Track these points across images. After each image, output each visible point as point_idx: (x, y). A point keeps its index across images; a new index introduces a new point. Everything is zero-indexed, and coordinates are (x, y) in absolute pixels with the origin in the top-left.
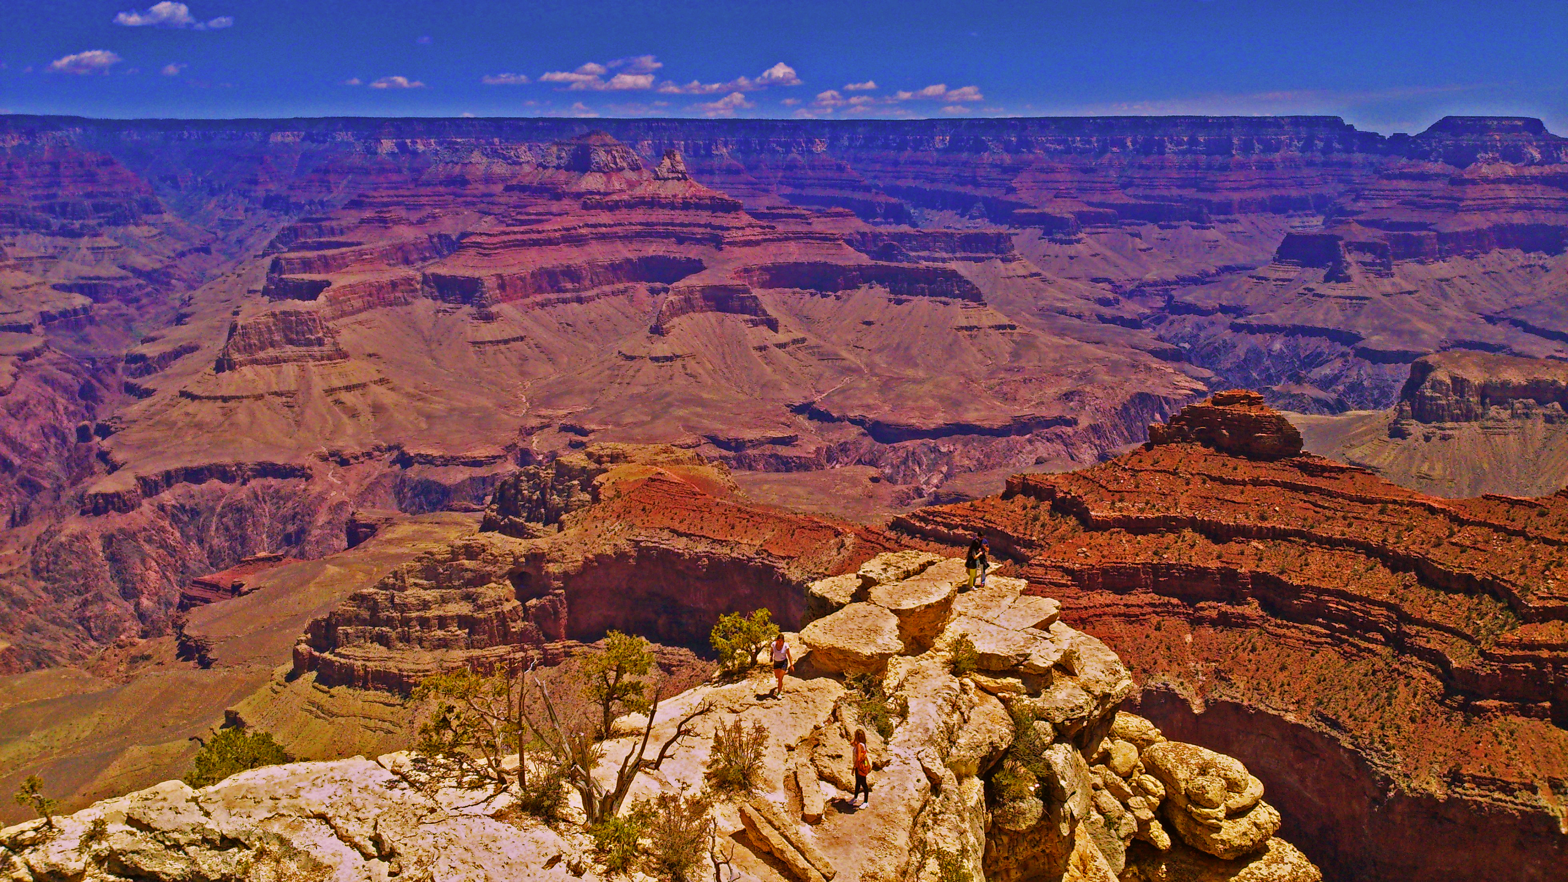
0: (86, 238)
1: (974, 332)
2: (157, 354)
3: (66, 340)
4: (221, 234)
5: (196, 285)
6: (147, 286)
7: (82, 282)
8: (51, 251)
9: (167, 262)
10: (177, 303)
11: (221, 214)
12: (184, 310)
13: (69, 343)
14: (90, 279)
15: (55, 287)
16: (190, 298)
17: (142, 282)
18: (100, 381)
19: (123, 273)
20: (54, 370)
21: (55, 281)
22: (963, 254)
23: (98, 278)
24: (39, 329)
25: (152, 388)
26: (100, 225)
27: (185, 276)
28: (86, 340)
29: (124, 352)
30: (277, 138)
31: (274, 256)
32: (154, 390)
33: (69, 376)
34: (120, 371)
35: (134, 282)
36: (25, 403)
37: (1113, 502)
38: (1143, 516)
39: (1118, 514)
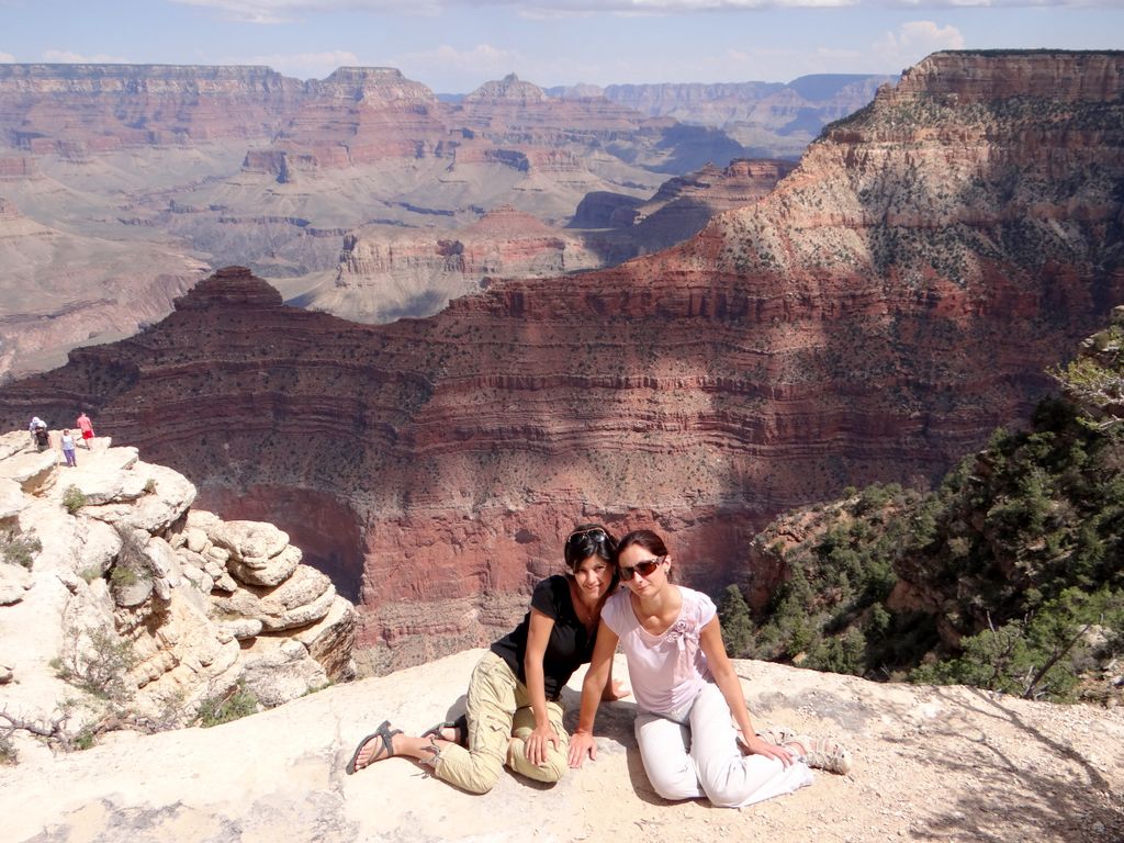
37: (156, 358)
38: (180, 366)
39: (160, 367)
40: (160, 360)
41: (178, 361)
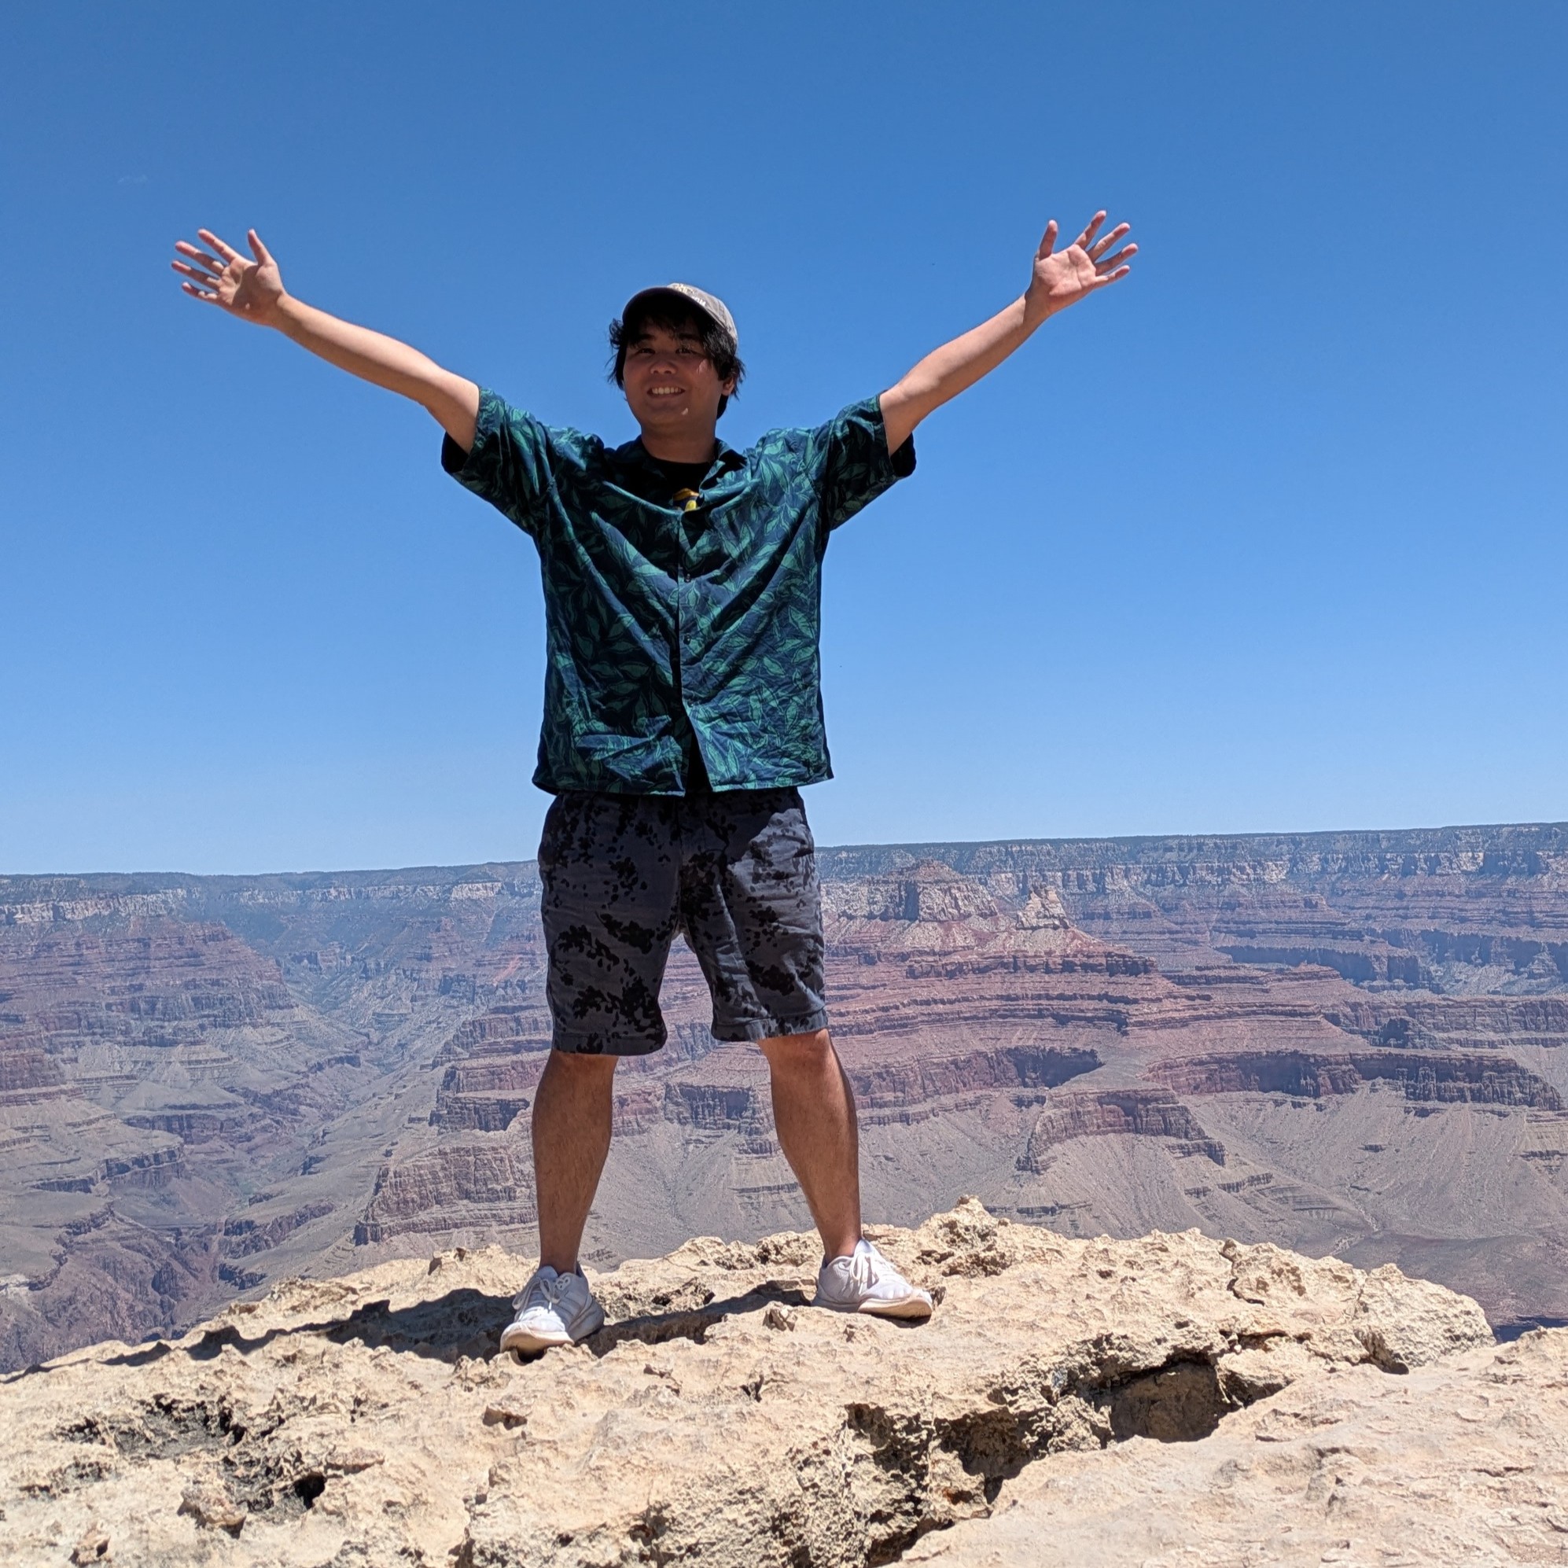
0: (180, 1047)
1: (1555, 1161)
2: (271, 1220)
3: (139, 1203)
4: (375, 1036)
5: (335, 1112)
6: (264, 1117)
7: (169, 1113)
8: (127, 1069)
9: (295, 1079)
10: (307, 1141)
11: (377, 1006)
12: (319, 1151)
13: (143, 1207)
14: (182, 1107)
15: (129, 1122)
16: (325, 1134)
17: (255, 1110)
18: (185, 1264)
19: (231, 1097)
20: (117, 1246)
21: (131, 1112)
22: (1525, 1035)
23: (194, 1107)
24: (101, 1187)
25: (260, 1272)
26: (202, 1027)
27: (320, 1100)
28: (167, 1201)
29: (223, 1219)
30: (460, 893)
31: (448, 1065)
32: (262, 1277)
33: (139, 1257)
34: (214, 1247)
35: (246, 1111)
36: (71, 1300)
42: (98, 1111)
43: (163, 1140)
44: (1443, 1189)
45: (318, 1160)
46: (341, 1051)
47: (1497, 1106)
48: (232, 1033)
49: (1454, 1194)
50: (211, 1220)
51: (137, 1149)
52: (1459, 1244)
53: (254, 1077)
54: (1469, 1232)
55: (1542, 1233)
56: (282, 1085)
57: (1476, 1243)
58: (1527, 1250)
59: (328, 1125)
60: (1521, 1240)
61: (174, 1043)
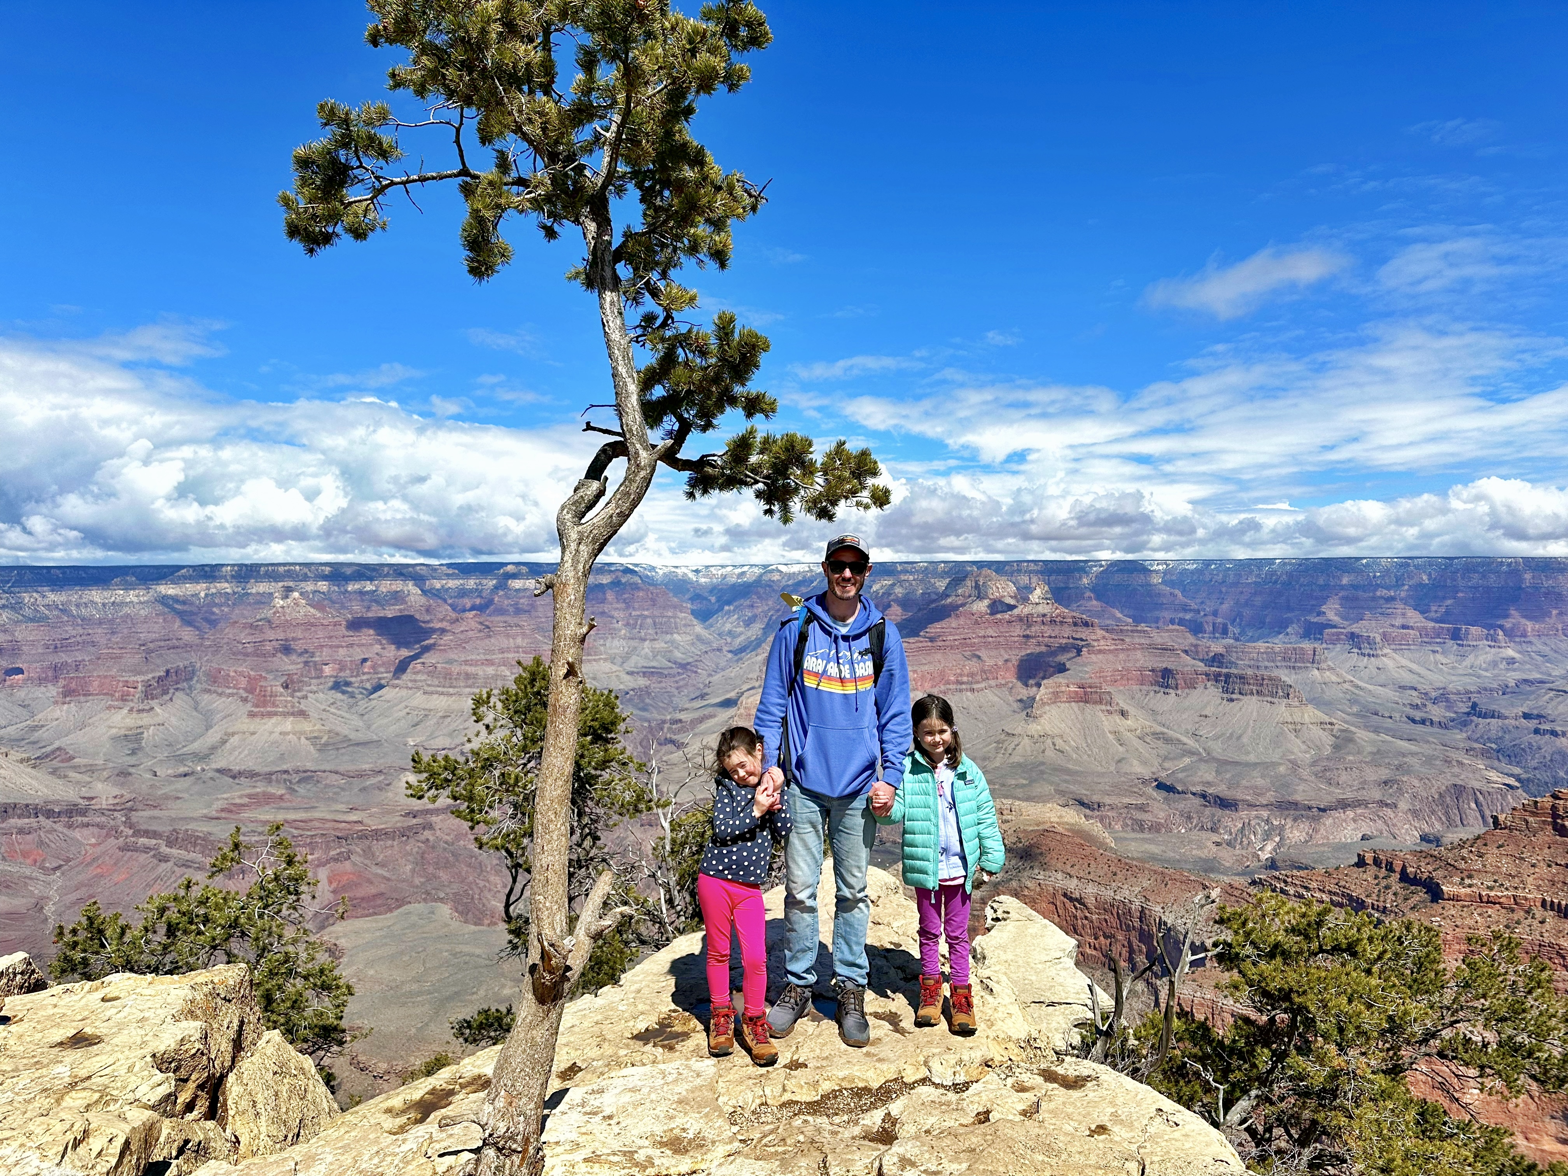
0: (648, 642)
1: (1298, 727)
4: (730, 639)
5: (714, 673)
6: (683, 674)
7: (644, 670)
8: (626, 650)
9: (696, 658)
10: (701, 686)
11: (731, 626)
12: (707, 690)
13: (635, 711)
14: (650, 668)
15: (628, 673)
16: (709, 683)
17: (679, 670)
21: (629, 669)
22: (1283, 664)
23: (655, 667)
25: (686, 741)
26: (657, 634)
27: (707, 667)
28: (645, 709)
29: (668, 717)
34: (665, 730)
35: (676, 671)
37: (1462, 879)
38: (1492, 894)
39: (1468, 890)
40: (1467, 881)
41: (1490, 888)
42: (615, 668)
43: (642, 682)
44: (1239, 738)
45: (707, 694)
46: (715, 645)
47: (1269, 699)
48: (668, 637)
49: (1245, 740)
50: (663, 717)
51: (632, 685)
52: (1247, 764)
53: (678, 655)
54: (1252, 758)
55: (1289, 761)
56: (690, 660)
57: (1256, 765)
58: (1282, 769)
59: (711, 679)
60: (1280, 764)
61: (645, 640)
